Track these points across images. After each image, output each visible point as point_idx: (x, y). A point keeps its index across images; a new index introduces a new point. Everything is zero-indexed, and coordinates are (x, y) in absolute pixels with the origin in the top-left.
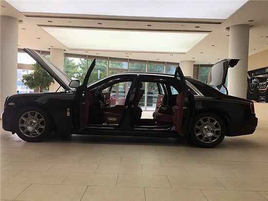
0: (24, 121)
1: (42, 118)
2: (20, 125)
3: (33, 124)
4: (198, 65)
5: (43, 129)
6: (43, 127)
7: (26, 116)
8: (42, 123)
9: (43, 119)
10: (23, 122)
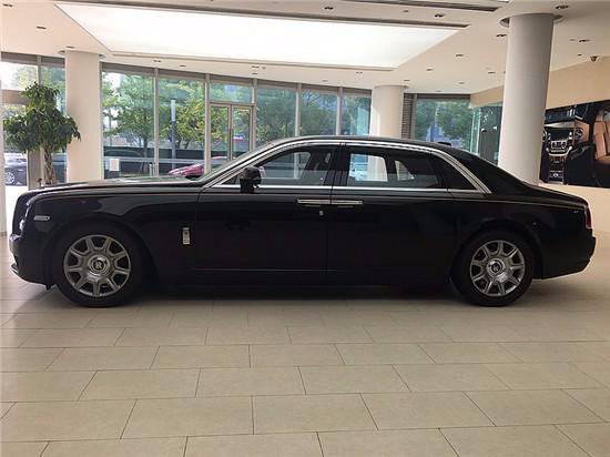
0: (76, 258)
1: (121, 250)
2: (68, 269)
3: (99, 265)
4: (412, 95)
5: (125, 276)
6: (126, 272)
7: (82, 247)
8: (123, 263)
9: (124, 253)
10: (73, 261)
